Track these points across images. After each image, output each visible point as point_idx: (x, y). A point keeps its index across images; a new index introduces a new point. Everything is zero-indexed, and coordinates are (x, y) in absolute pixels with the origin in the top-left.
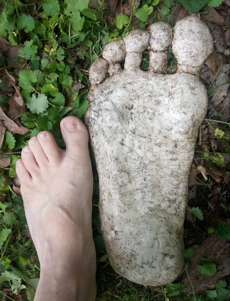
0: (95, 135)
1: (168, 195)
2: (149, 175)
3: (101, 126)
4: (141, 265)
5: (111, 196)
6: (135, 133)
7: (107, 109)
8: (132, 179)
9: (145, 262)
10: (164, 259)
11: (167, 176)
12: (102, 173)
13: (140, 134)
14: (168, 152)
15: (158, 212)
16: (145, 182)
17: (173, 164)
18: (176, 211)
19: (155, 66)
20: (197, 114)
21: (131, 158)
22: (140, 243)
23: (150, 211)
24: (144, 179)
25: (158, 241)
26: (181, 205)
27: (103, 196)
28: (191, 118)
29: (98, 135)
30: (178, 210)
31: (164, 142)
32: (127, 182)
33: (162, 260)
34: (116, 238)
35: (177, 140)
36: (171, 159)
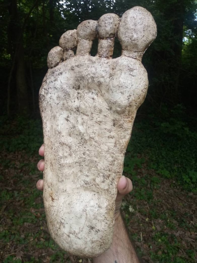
0: (44, 110)
1: (103, 171)
2: (88, 150)
3: (49, 103)
4: (68, 234)
5: (52, 166)
6: (79, 111)
7: (56, 88)
8: (73, 153)
9: (72, 232)
10: (90, 232)
11: (103, 152)
12: (46, 145)
13: (83, 112)
14: (106, 130)
15: (92, 185)
16: (84, 156)
17: (110, 142)
18: (109, 187)
19: (101, 51)
20: (134, 95)
21: (74, 133)
22: (70, 213)
23: (85, 183)
24: (83, 154)
25: (86, 213)
26: (114, 182)
27: (46, 165)
28: (127, 98)
29: (47, 110)
30: (111, 186)
31: (104, 120)
32: (68, 155)
33: (88, 233)
34: (52, 205)
35: (115, 119)
36: (109, 137)
